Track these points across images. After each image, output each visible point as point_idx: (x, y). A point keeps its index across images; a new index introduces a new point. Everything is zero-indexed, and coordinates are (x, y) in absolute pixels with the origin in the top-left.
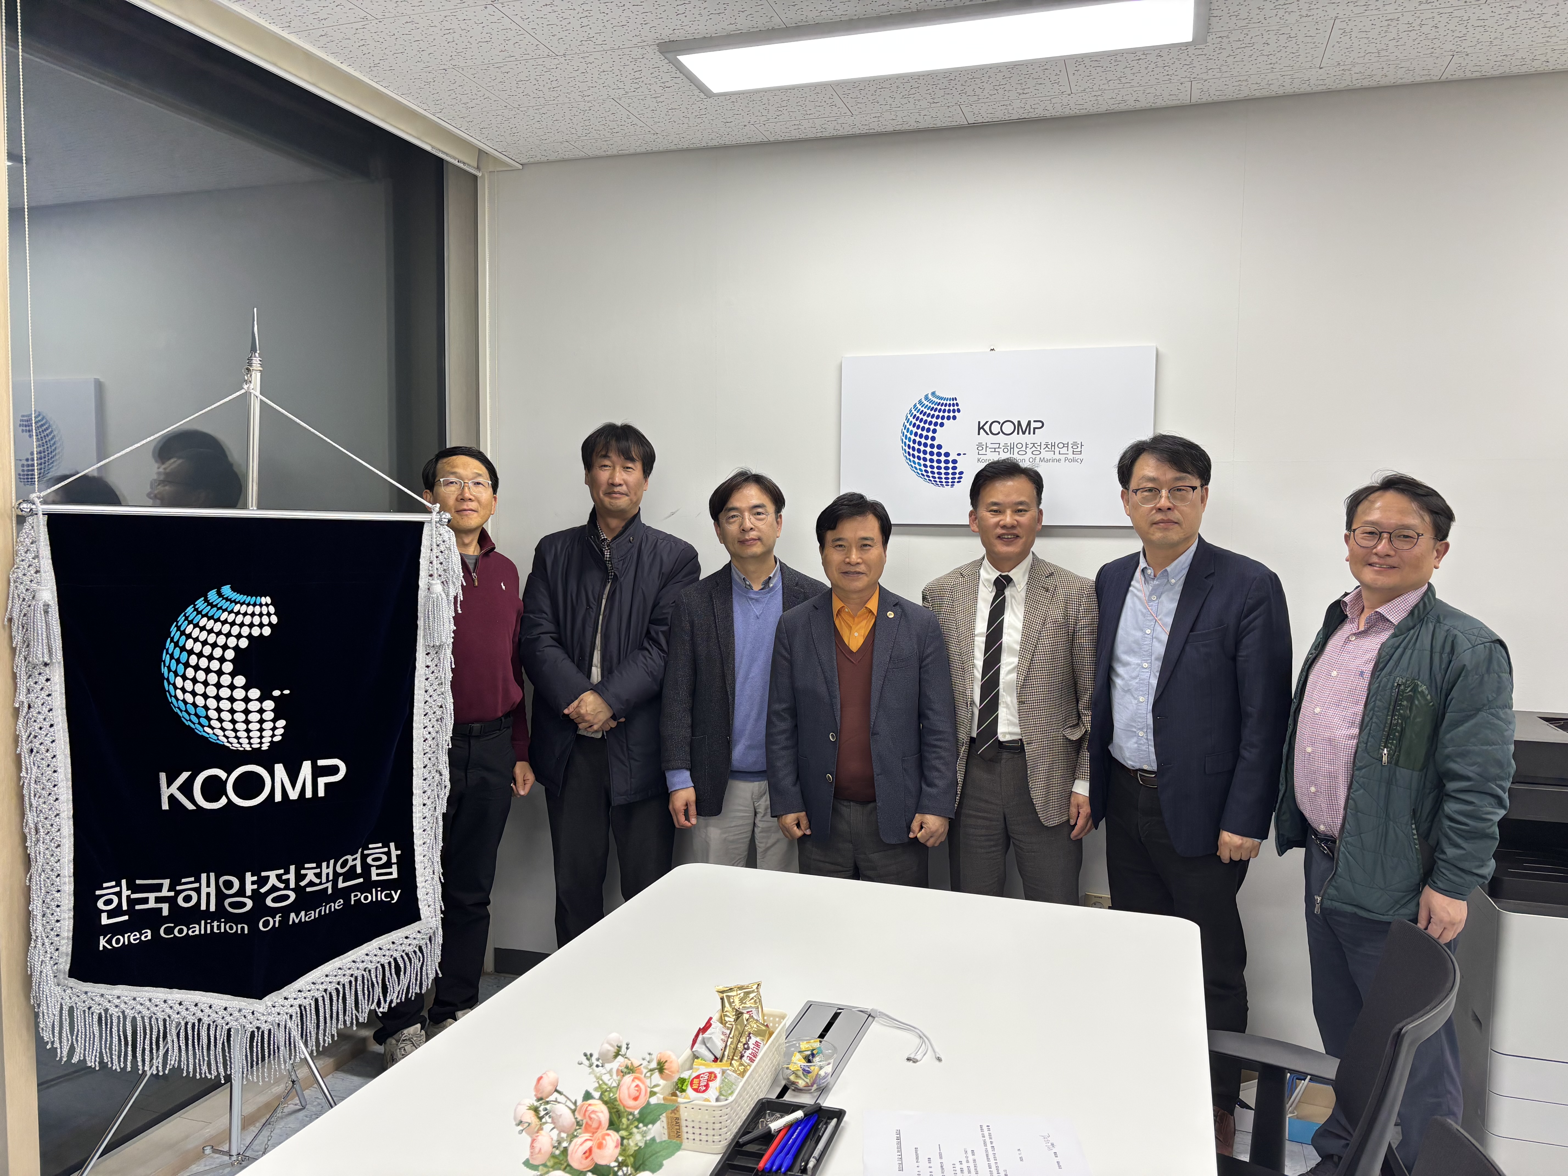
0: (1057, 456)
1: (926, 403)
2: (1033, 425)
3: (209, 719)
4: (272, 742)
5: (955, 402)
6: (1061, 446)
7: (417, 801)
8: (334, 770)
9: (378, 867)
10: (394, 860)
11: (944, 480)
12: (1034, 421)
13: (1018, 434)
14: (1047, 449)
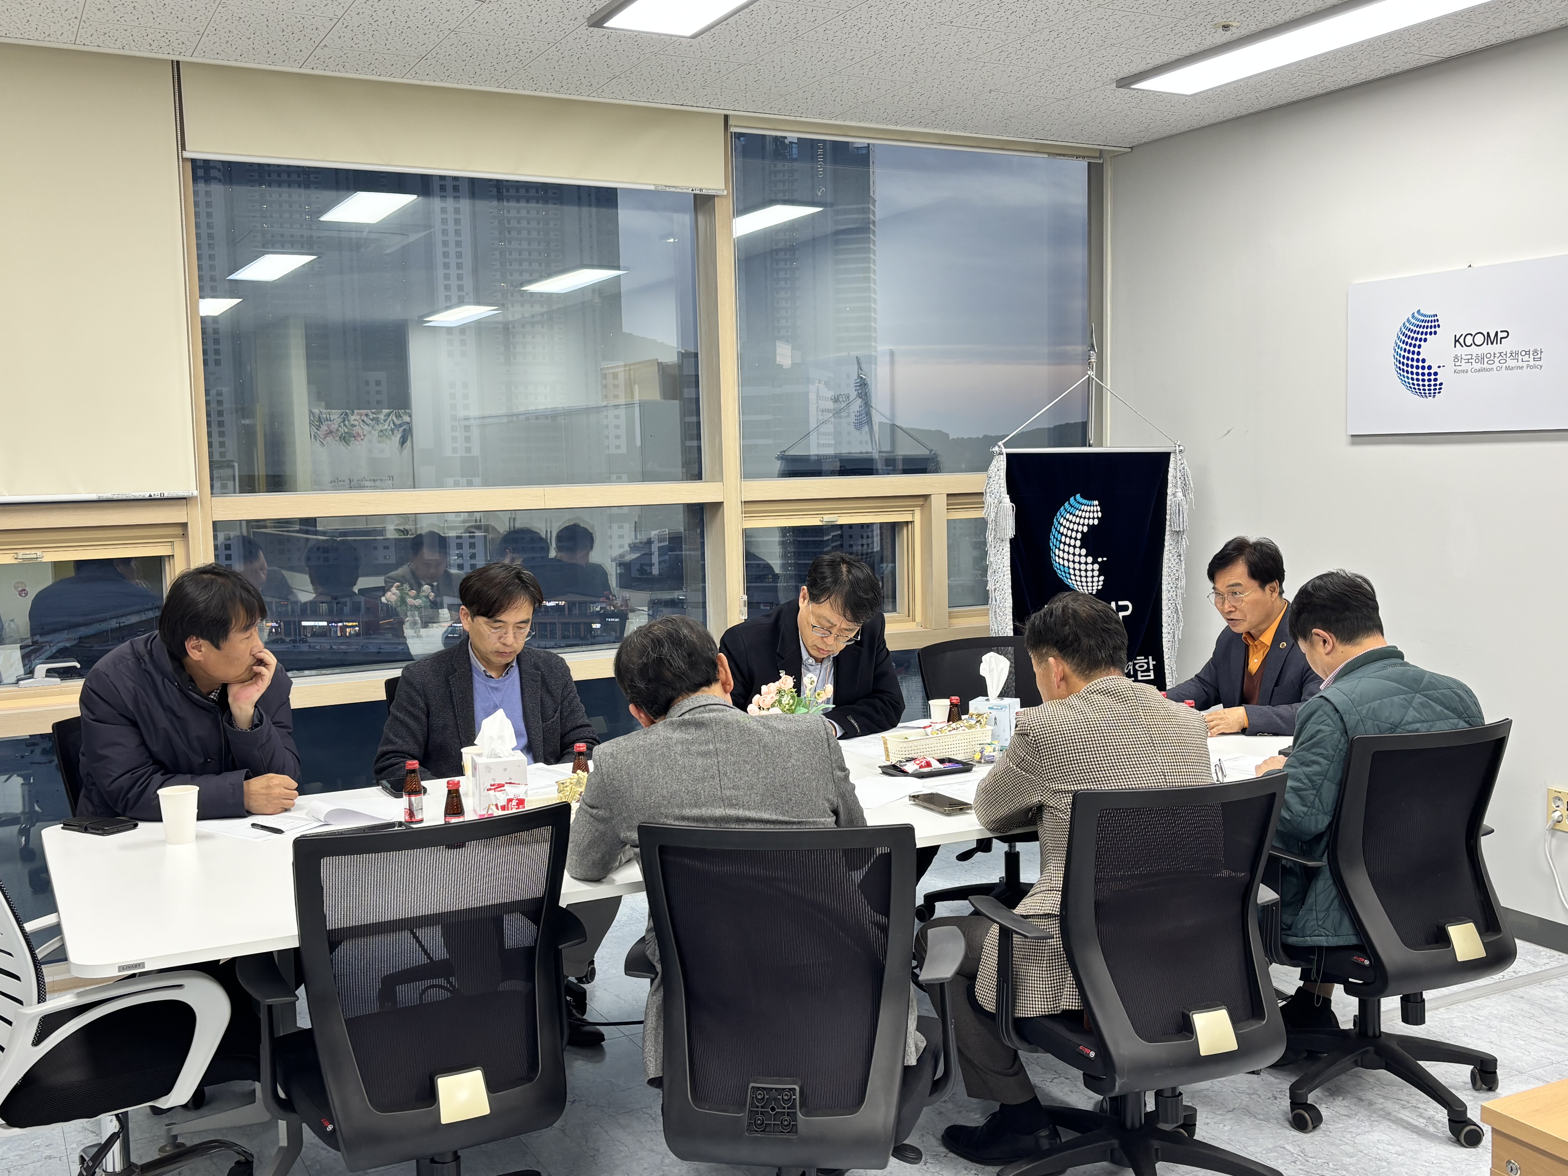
0: (1520, 364)
1: (1413, 321)
2: (1500, 335)
3: (1070, 574)
4: (1097, 589)
5: (1436, 318)
6: (1523, 353)
7: (1164, 630)
8: (1125, 608)
9: (1142, 672)
10: (1151, 667)
11: (1427, 392)
12: (1501, 332)
13: (1487, 344)
14: (1512, 357)
